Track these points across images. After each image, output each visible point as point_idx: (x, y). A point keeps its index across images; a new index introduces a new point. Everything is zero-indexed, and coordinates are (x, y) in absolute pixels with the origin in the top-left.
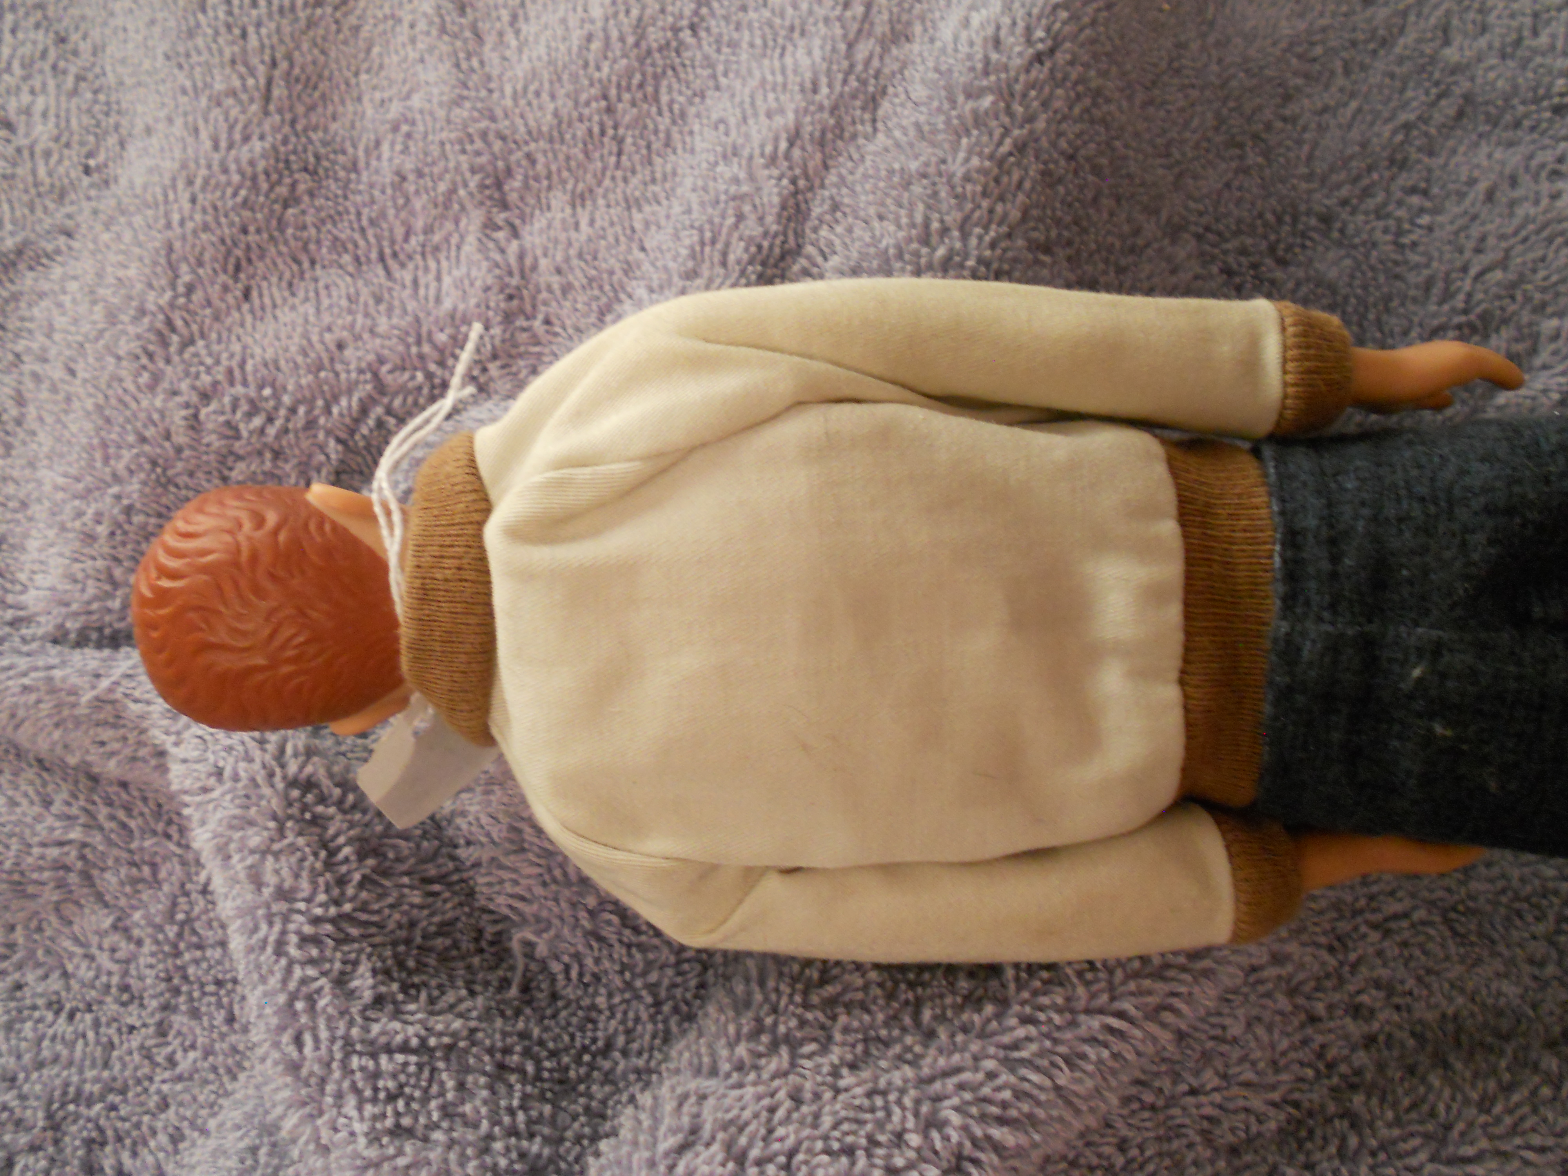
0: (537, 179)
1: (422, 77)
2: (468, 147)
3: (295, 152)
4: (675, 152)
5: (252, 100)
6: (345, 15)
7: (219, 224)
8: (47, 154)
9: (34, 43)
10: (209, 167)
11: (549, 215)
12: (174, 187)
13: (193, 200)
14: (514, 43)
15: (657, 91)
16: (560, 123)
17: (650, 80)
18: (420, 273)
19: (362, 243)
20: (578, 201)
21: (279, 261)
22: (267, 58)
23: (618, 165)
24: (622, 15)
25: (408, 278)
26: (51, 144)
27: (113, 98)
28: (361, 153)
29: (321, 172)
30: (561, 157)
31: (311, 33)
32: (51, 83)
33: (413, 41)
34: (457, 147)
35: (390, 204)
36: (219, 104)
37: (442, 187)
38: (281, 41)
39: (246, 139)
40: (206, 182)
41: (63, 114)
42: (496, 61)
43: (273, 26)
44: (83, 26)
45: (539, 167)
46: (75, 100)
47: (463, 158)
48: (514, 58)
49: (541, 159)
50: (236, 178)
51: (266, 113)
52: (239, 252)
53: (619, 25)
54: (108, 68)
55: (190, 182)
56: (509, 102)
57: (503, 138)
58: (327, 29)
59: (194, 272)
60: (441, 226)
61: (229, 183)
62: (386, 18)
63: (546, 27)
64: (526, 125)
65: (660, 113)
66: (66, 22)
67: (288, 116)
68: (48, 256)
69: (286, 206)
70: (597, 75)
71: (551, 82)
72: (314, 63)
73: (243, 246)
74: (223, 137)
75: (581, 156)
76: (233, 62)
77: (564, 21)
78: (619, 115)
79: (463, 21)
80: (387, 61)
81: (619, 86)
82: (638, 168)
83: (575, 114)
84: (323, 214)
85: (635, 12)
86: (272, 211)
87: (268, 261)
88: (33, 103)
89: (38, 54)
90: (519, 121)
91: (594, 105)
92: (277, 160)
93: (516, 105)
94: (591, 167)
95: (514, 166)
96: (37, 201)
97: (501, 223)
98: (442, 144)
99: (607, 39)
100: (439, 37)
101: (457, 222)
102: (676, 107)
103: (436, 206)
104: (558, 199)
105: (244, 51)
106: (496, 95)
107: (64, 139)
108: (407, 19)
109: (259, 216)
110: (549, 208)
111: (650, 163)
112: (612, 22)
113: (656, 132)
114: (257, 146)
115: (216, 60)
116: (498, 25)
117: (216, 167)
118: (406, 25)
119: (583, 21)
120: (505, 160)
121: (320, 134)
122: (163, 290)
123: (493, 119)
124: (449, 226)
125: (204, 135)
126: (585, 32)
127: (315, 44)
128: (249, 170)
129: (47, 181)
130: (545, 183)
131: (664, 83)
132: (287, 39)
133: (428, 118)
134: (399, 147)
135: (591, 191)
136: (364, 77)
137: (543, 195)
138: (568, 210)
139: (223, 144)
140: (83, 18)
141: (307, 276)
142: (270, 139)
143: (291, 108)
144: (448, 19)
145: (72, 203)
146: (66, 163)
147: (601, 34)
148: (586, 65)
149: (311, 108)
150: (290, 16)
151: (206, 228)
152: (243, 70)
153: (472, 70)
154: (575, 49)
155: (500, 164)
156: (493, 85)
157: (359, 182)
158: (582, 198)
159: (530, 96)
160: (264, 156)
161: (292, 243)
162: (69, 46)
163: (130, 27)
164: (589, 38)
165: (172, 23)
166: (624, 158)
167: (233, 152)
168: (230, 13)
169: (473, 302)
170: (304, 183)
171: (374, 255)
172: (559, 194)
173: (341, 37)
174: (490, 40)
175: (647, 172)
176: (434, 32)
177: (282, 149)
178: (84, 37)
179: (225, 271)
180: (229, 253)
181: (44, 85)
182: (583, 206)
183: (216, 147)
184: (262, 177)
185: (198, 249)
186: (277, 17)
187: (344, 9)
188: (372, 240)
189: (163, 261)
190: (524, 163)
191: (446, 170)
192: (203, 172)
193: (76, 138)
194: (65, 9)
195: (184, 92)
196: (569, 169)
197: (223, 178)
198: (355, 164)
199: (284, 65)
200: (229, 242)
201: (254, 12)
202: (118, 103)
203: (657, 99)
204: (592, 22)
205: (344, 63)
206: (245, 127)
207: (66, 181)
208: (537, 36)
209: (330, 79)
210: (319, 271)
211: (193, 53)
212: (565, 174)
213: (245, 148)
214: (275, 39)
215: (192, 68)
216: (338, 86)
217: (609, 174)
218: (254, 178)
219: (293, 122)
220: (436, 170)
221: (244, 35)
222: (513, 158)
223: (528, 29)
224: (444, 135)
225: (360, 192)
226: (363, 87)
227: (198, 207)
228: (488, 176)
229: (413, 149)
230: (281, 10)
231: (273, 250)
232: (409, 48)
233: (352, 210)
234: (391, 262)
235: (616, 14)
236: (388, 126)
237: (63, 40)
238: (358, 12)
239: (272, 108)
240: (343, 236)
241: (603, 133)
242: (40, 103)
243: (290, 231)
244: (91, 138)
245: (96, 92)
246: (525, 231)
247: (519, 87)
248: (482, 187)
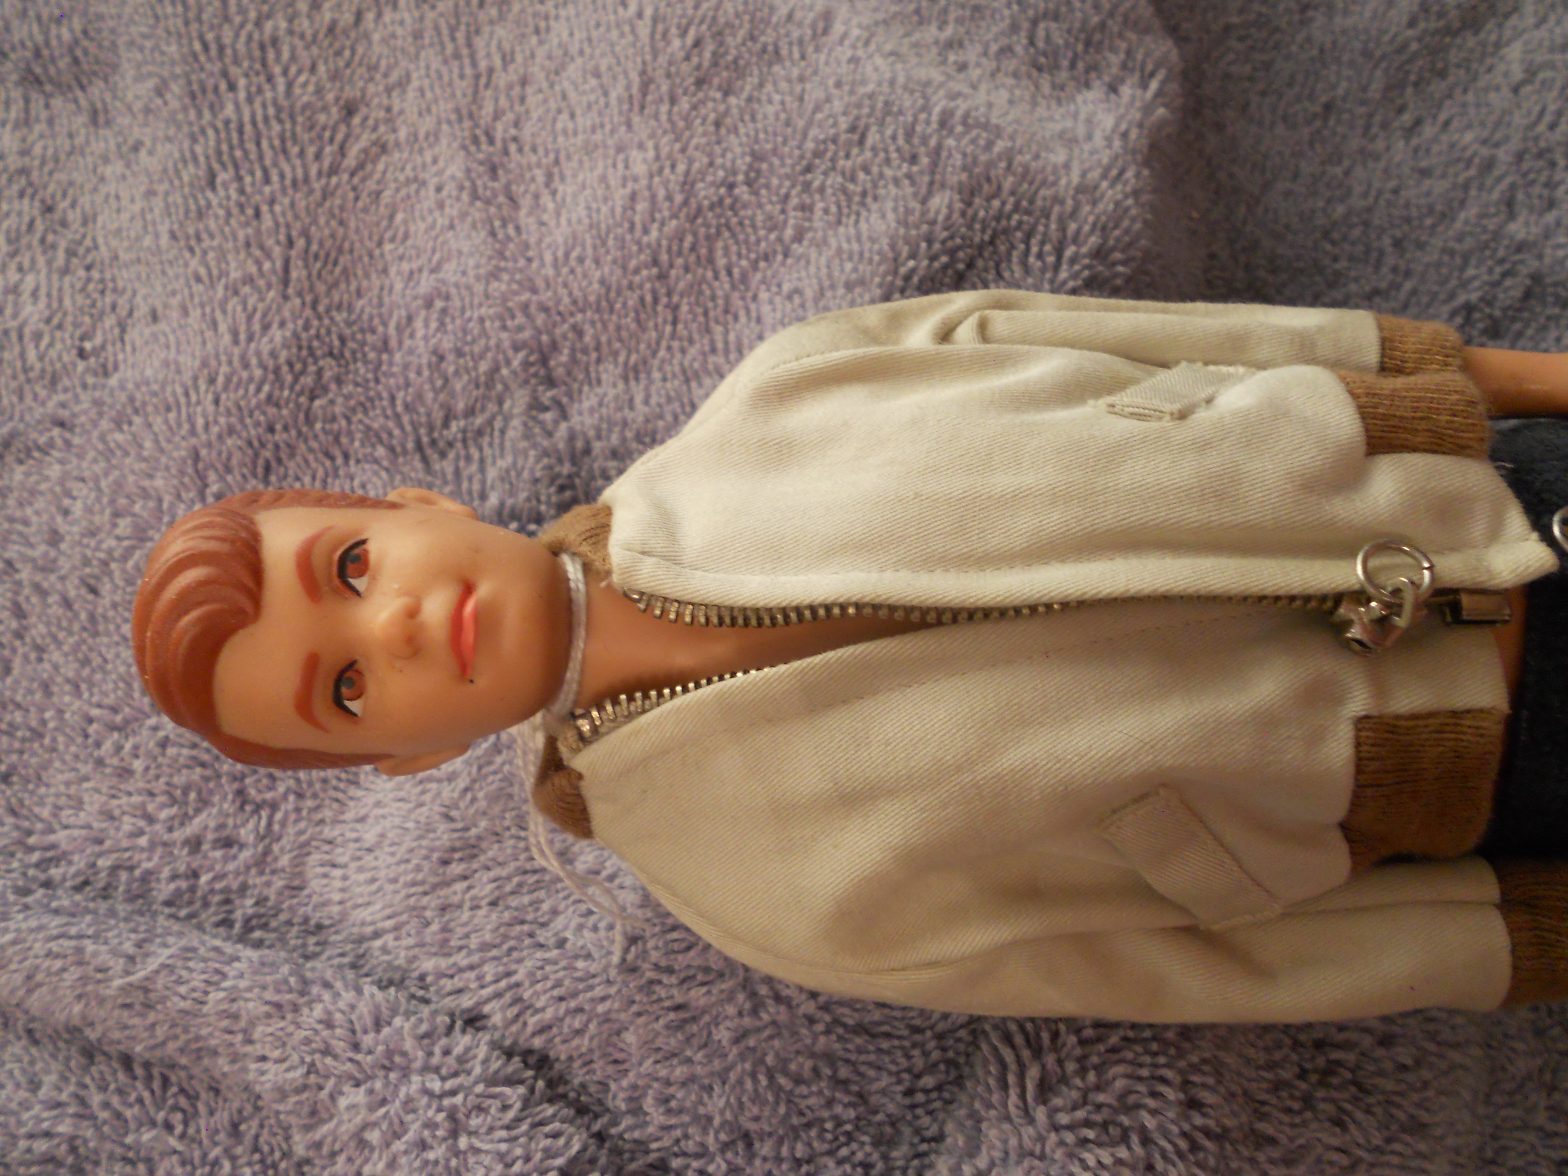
0: (585, 351)
1: (453, 245)
2: (509, 323)
3: (318, 336)
4: (736, 318)
5: (269, 286)
6: (364, 180)
7: (245, 426)
8: (38, 336)
9: (20, 214)
10: (230, 363)
11: (599, 391)
12: (197, 388)
13: (217, 402)
14: (551, 206)
15: (711, 251)
16: (609, 289)
17: (703, 242)
18: (462, 464)
19: (396, 432)
20: (631, 375)
21: (311, 458)
22: (282, 238)
23: (673, 336)
24: (667, 171)
25: (450, 470)
26: (42, 326)
27: (108, 276)
28: (392, 331)
29: (347, 354)
30: (611, 327)
31: (328, 204)
32: (41, 261)
33: (441, 206)
34: (497, 324)
35: (427, 387)
36: (236, 293)
37: (484, 367)
38: (297, 217)
39: (266, 327)
40: (228, 380)
41: (55, 293)
42: (533, 227)
43: (286, 201)
44: (71, 192)
45: (587, 339)
46: (67, 279)
47: (504, 335)
48: (552, 223)
49: (589, 332)
50: (258, 373)
51: (286, 298)
52: (267, 454)
53: (666, 183)
54: (100, 240)
55: (212, 381)
56: (550, 272)
57: (545, 309)
58: (344, 198)
59: (222, 479)
60: (483, 409)
61: (251, 379)
62: (408, 182)
63: (584, 187)
64: (570, 294)
65: (716, 277)
66: (51, 188)
67: (308, 298)
68: (39, 448)
69: (312, 399)
70: (645, 239)
71: (595, 248)
72: (333, 236)
73: (270, 446)
74: (242, 328)
75: (633, 326)
76: (248, 245)
77: (603, 179)
78: (672, 281)
79: (496, 185)
80: (412, 228)
81: (669, 250)
82: (696, 337)
83: (625, 282)
84: (352, 403)
85: (681, 168)
86: (298, 405)
87: (299, 459)
88: (21, 281)
89: (24, 228)
90: (563, 292)
91: (645, 273)
92: (300, 348)
93: (558, 274)
94: (645, 337)
95: (559, 339)
96: (27, 388)
97: (547, 403)
98: (482, 320)
99: (653, 197)
100: (471, 204)
101: (500, 402)
102: (736, 271)
103: (477, 386)
104: (609, 372)
105: (258, 232)
106: (535, 265)
107: (55, 321)
108: (433, 182)
109: (285, 412)
110: (599, 382)
111: (708, 330)
112: (657, 180)
113: (713, 298)
114: (278, 334)
115: (230, 245)
116: (533, 187)
117: (236, 360)
118: (432, 188)
119: (625, 179)
120: (549, 333)
121: (345, 315)
122: (193, 502)
123: (534, 290)
124: (492, 407)
125: (223, 327)
126: (628, 190)
127: (333, 215)
128: (271, 364)
129: (38, 366)
130: (594, 355)
131: (720, 244)
132: (303, 214)
133: (464, 293)
134: (434, 325)
135: (645, 362)
136: (388, 247)
137: (592, 369)
138: (621, 386)
139: (242, 337)
140: (71, 183)
141: (341, 472)
142: (290, 326)
143: (312, 289)
144: (479, 183)
145: (66, 390)
146: (59, 346)
147: (647, 194)
148: (632, 228)
149: (335, 285)
150: (305, 189)
151: (231, 431)
152: (257, 253)
153: (509, 239)
154: (619, 210)
155: (545, 338)
156: (531, 253)
157: (391, 364)
158: (637, 372)
159: (573, 263)
160: (286, 346)
161: (322, 437)
162: (57, 216)
163: (125, 195)
164: (633, 197)
165: (176, 198)
166: (680, 327)
167: (253, 345)
168: (242, 191)
169: (523, 495)
170: (330, 368)
171: (410, 445)
172: (611, 367)
173: (360, 204)
174: (526, 202)
175: (706, 341)
176: (465, 197)
177: (304, 335)
178: (73, 205)
179: (255, 475)
180: (256, 455)
181: (33, 261)
182: (637, 379)
183: (236, 342)
184: (285, 369)
185: (224, 455)
186: (290, 191)
187: (361, 174)
188: (408, 428)
189: (190, 470)
190: (571, 335)
191: (487, 349)
192: (224, 369)
193: (70, 319)
194: (51, 173)
195: (198, 279)
196: (620, 340)
197: (245, 375)
198: (386, 342)
199: (301, 243)
200: (256, 444)
201: (267, 189)
202: (113, 280)
203: (711, 261)
204: (636, 179)
205: (366, 233)
206: (265, 315)
207: (58, 366)
208: (575, 196)
209: (351, 251)
210: (353, 468)
211: (204, 236)
212: (617, 345)
213: (265, 339)
214: (290, 216)
215: (205, 253)
216: (360, 258)
217: (664, 344)
218: (277, 371)
219: (315, 303)
220: (476, 349)
221: (258, 214)
222: (558, 331)
223: (565, 189)
224: (483, 311)
225: (393, 375)
226: (389, 257)
227: (222, 409)
228: (531, 352)
229: (450, 327)
230: (295, 183)
231: (302, 447)
232: (437, 214)
233: (385, 395)
234: (429, 452)
235: (661, 170)
236: (420, 302)
237: (49, 209)
238: (377, 176)
239: (291, 291)
240: (376, 425)
241: (656, 301)
242: (30, 281)
243: (318, 426)
244: (87, 320)
245: (88, 268)
246: (574, 409)
247: (560, 253)
248: (526, 364)
